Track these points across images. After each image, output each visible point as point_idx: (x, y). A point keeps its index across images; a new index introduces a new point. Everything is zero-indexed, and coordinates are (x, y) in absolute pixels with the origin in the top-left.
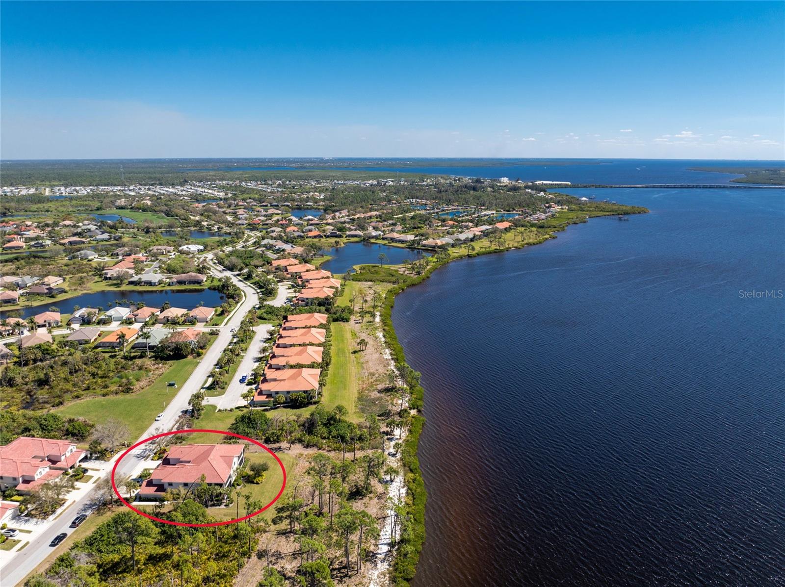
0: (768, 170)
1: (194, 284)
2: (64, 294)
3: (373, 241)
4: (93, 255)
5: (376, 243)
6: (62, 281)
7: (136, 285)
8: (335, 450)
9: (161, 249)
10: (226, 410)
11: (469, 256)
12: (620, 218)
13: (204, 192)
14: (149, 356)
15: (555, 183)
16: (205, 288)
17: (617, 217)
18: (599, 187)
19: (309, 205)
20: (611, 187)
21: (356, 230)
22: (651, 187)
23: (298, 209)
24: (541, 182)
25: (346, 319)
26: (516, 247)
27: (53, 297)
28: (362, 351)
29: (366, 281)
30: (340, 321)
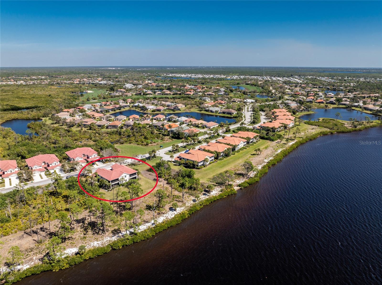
1: (229, 114)
2: (179, 111)
3: (353, 108)
4: (208, 99)
6: (184, 106)
7: (207, 111)
9: (235, 100)
13: (294, 80)
14: (170, 136)
19: (341, 89)
23: (334, 90)
25: (272, 140)
27: (174, 111)
28: (258, 155)
29: (315, 126)
30: (269, 140)
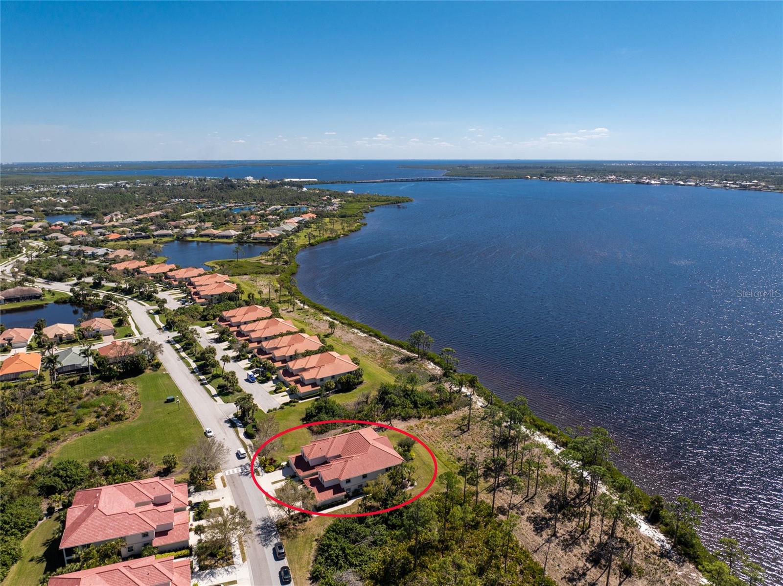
0: (460, 166)
3: (190, 239)
5: (194, 241)
8: (435, 416)
10: (275, 409)
11: (311, 245)
12: (398, 206)
14: (93, 379)
15: (302, 180)
16: (50, 302)
17: (396, 205)
18: (345, 182)
19: (59, 210)
20: (356, 182)
21: (156, 230)
22: (387, 182)
24: (289, 180)
26: (344, 235)
29: (240, 275)
